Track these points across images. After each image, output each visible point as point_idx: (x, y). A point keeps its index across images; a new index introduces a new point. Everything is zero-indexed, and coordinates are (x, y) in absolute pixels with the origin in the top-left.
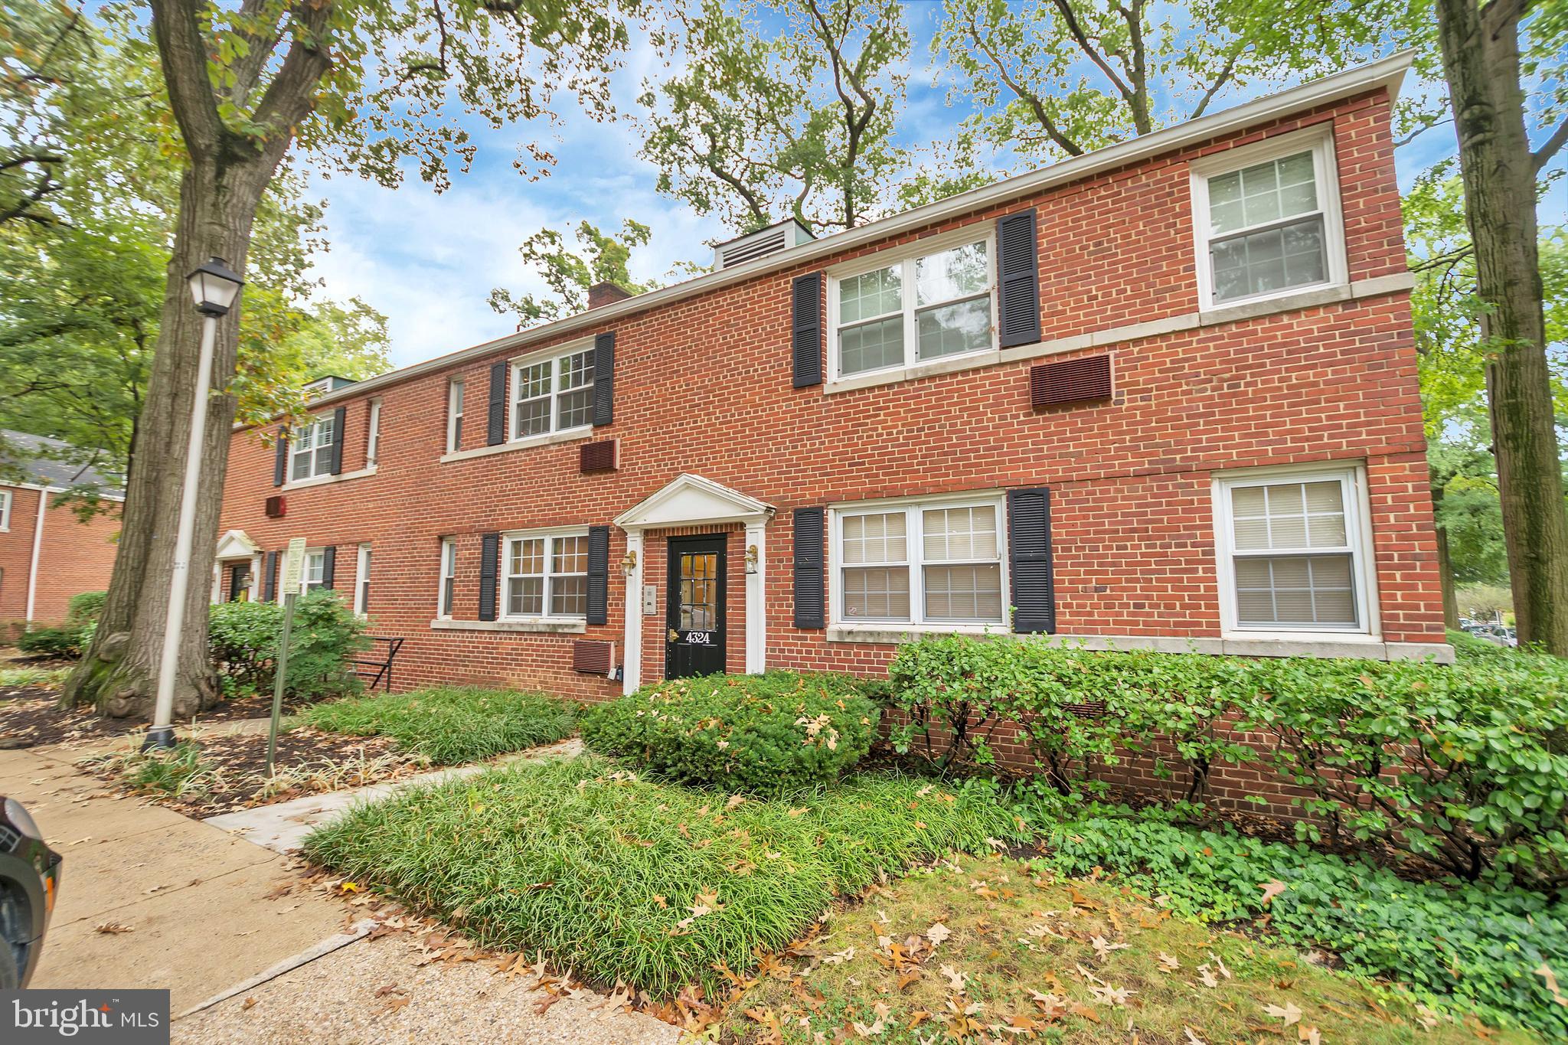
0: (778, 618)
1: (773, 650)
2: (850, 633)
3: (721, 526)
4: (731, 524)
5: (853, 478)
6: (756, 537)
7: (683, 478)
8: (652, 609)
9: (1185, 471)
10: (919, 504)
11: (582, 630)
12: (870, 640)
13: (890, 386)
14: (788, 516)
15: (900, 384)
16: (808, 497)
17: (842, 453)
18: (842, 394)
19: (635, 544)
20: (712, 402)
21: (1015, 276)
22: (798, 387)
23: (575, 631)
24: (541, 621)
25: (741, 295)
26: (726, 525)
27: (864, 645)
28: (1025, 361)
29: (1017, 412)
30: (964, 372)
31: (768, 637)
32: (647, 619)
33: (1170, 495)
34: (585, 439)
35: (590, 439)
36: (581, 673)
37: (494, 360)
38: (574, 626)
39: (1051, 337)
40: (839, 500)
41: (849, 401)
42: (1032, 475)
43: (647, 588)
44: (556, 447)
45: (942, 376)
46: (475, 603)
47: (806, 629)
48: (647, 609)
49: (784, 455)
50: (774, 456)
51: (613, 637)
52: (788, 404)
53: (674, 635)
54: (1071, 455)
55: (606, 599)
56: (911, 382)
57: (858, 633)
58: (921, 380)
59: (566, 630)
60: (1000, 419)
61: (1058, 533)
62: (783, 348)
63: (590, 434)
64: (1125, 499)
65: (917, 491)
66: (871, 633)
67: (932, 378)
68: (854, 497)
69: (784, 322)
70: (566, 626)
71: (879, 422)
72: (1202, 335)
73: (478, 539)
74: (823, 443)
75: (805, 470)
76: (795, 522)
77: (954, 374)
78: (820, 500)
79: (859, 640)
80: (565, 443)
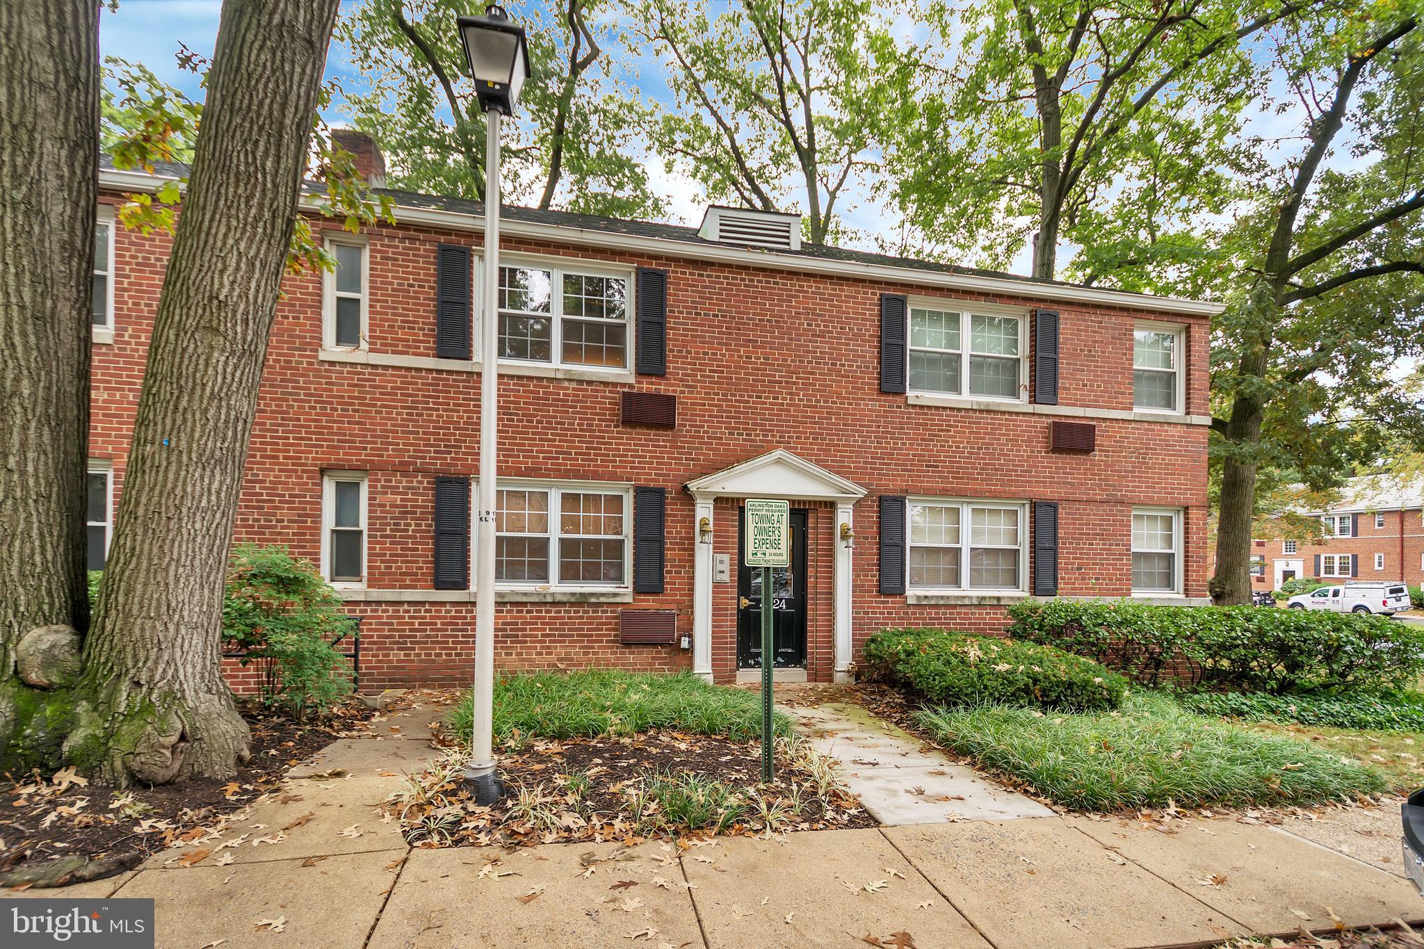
0: (863, 586)
1: (858, 613)
2: (926, 597)
3: (805, 502)
4: (815, 502)
5: (929, 477)
6: (845, 517)
7: (778, 453)
8: (726, 577)
9: (1122, 503)
10: (968, 503)
11: (629, 599)
12: (941, 602)
13: (959, 410)
14: (873, 501)
15: (967, 410)
16: (893, 486)
17: (921, 455)
18: (921, 407)
19: (704, 511)
20: (795, 383)
21: (1046, 355)
22: (882, 392)
23: (618, 600)
24: (552, 590)
25: (828, 289)
26: (810, 502)
27: (937, 606)
28: (1047, 416)
29: (1039, 447)
30: (1010, 413)
31: (854, 602)
32: (718, 586)
33: (1115, 515)
34: (623, 385)
35: (631, 386)
36: (627, 644)
37: (442, 239)
38: (615, 595)
39: (1062, 404)
40: (918, 494)
41: (926, 414)
42: (1048, 493)
43: (719, 556)
44: (574, 385)
45: (995, 412)
46: (427, 568)
47: (886, 595)
48: (720, 577)
49: (870, 447)
50: (859, 447)
51: (674, 606)
52: (875, 405)
53: (745, 602)
54: (1070, 483)
55: (662, 566)
56: (974, 411)
57: (933, 597)
58: (981, 411)
59: (602, 600)
60: (1032, 452)
61: (1061, 533)
62: (870, 352)
63: (632, 380)
64: (1095, 515)
65: (977, 495)
66: (942, 597)
67: (989, 411)
68: (930, 492)
69: (871, 329)
70: (603, 595)
71: (951, 437)
72: (1133, 425)
73: (424, 482)
74: (904, 444)
75: (889, 464)
76: (879, 506)
77: (1003, 413)
78: (901, 491)
79: (933, 602)
80: (590, 383)
